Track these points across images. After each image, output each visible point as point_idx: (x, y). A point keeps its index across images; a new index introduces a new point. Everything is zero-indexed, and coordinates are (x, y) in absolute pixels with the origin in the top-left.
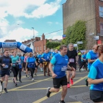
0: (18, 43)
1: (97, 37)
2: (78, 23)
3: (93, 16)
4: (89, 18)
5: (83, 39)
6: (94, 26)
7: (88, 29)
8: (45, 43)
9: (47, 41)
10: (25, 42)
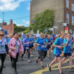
1: (65, 24)
3: (62, 7)
4: (57, 8)
5: (52, 25)
6: (62, 15)
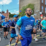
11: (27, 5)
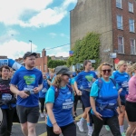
0: (10, 60)
1: (114, 55)
2: (90, 36)
5: (96, 57)
7: (102, 44)
8: (46, 61)
9: (49, 58)
10: (20, 59)
11: (85, 36)
